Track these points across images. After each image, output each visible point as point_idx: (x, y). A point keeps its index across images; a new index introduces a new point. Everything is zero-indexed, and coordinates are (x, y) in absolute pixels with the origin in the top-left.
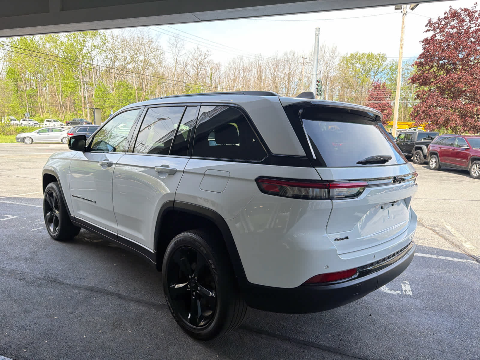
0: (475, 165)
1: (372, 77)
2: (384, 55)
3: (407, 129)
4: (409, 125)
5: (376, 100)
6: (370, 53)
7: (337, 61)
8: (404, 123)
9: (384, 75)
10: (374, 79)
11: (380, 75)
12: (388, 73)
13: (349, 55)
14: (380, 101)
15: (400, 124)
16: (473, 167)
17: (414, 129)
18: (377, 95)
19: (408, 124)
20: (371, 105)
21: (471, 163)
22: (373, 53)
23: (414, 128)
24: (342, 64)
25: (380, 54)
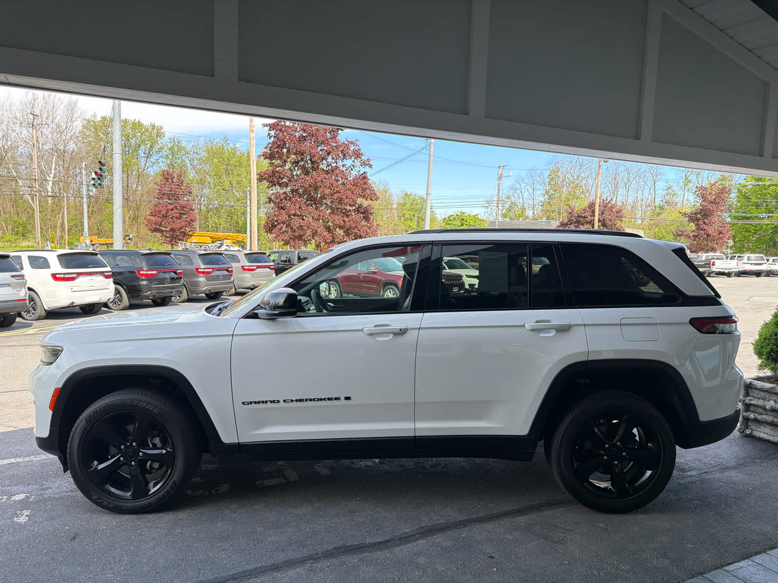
0: (388, 291)
1: (143, 160)
2: (161, 128)
3: (209, 243)
4: (211, 238)
5: (169, 199)
6: (137, 121)
7: (78, 125)
8: (203, 235)
9: (161, 159)
10: (146, 163)
11: (154, 157)
12: (167, 155)
13: (99, 118)
14: (176, 200)
15: (198, 236)
16: (386, 293)
17: (220, 244)
18: (171, 191)
19: (210, 236)
20: (162, 205)
21: (383, 289)
22: (142, 121)
23: (220, 242)
24: (88, 133)
25: (154, 125)
